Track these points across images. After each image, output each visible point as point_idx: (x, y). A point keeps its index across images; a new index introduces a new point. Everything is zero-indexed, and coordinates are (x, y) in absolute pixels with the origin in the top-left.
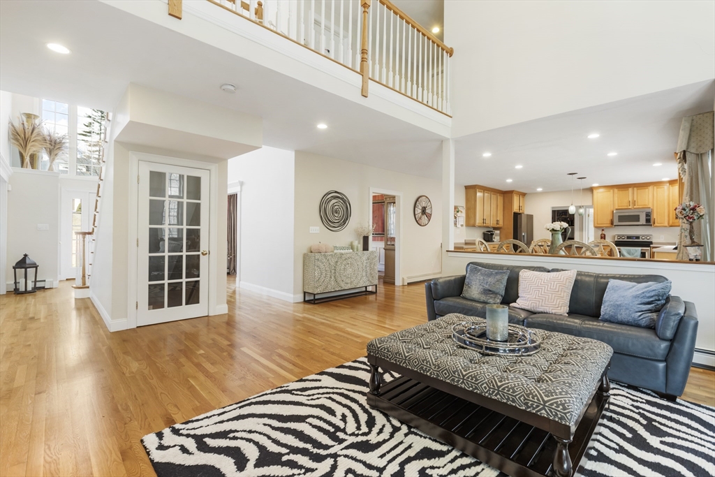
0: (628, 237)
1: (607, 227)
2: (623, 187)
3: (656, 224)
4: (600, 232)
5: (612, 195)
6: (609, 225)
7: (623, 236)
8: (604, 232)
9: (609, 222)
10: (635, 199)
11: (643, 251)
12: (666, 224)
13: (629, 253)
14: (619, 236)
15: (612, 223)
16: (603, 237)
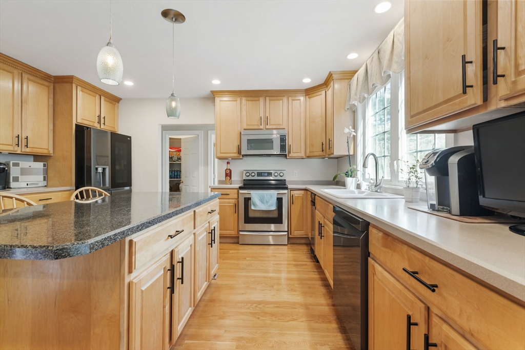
0: (259, 174)
1: (233, 159)
2: (253, 95)
3: (292, 154)
4: (225, 167)
5: (239, 107)
6: (236, 155)
7: (253, 171)
8: (229, 167)
9: (235, 150)
10: (268, 115)
11: (280, 196)
12: (302, 154)
13: (262, 201)
14: (247, 171)
15: (239, 152)
16: (229, 174)
